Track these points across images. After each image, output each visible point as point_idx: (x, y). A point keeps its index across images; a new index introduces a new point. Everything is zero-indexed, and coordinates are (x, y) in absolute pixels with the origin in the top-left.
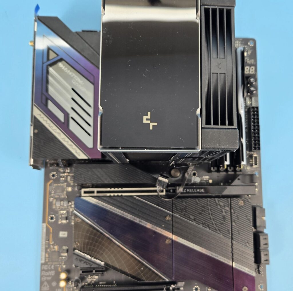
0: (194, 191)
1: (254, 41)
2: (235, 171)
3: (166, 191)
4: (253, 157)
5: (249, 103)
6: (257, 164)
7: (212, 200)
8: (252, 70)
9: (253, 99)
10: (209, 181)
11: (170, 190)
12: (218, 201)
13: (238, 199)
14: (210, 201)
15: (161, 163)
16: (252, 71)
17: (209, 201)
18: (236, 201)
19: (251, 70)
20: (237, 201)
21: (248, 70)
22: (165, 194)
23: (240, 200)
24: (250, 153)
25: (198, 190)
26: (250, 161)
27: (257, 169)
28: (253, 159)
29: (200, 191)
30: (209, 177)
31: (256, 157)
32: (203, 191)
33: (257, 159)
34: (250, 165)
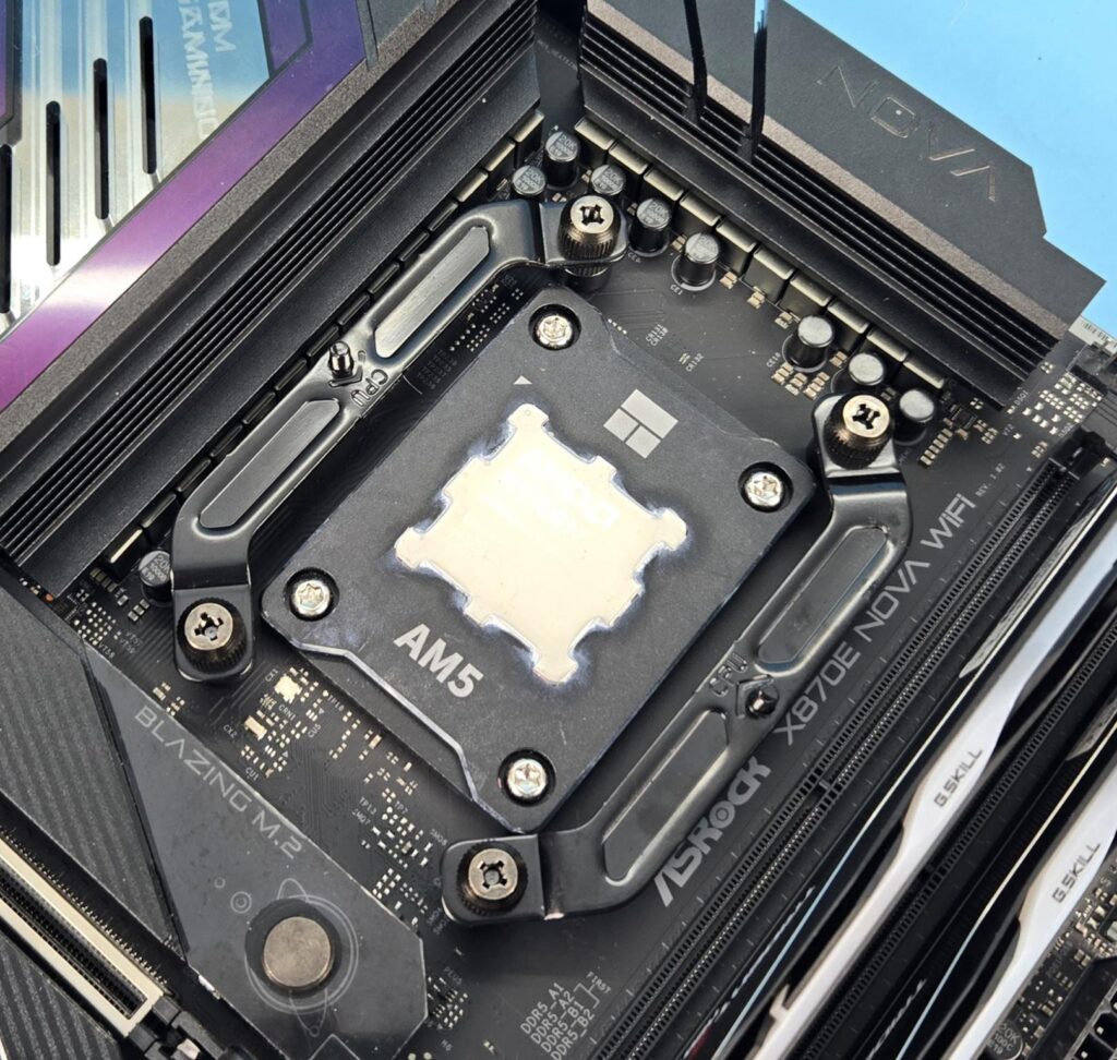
11: (181, 1035)
15: (272, 819)
22: (126, 1034)
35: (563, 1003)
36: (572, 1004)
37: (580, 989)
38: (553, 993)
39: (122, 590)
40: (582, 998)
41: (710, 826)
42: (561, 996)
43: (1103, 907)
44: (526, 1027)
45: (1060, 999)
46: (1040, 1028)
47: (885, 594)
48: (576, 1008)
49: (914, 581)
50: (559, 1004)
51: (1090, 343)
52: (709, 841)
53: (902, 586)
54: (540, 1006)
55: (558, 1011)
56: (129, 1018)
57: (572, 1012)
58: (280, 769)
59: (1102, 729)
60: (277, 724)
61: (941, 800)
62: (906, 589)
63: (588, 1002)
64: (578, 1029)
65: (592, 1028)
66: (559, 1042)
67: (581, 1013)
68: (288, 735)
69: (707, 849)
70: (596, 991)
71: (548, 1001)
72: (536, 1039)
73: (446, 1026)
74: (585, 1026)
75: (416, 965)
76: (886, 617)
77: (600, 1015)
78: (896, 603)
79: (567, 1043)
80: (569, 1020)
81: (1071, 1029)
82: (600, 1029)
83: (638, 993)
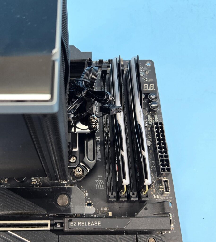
0: (87, 224)
1: (152, 62)
2: (139, 196)
3: (51, 225)
4: (163, 182)
5: (151, 121)
6: (169, 191)
7: (112, 238)
9: (156, 116)
10: (108, 214)
11: (56, 223)
12: (120, 238)
13: (148, 237)
14: (109, 238)
15: (46, 189)
17: (107, 239)
18: (145, 240)
19: (151, 87)
20: (147, 239)
21: (147, 87)
22: (49, 229)
23: (150, 238)
24: (159, 178)
25: (93, 223)
26: (160, 188)
27: (170, 198)
28: (164, 184)
29: (95, 224)
30: (108, 209)
31: (166, 181)
32: (99, 225)
33: (167, 183)
34: (160, 193)
35: (98, 182)
36: (99, 181)
37: (99, 179)
38: (96, 182)
39: (1, 180)
41: (98, 148)
42: (97, 181)
43: (146, 122)
44: (96, 188)
45: (150, 135)
46: (151, 140)
47: (95, 107)
49: (98, 103)
50: (98, 183)
51: (95, 63)
52: (99, 150)
53: (97, 105)
56: (48, 227)
57: (100, 182)
58: (41, 185)
59: (131, 100)
60: (36, 180)
61: (121, 117)
62: (98, 105)
63: (101, 179)
64: (102, 183)
65: (104, 182)
68: (39, 180)
69: (100, 151)
70: (101, 177)
71: (96, 183)
72: (99, 188)
73: (87, 197)
75: (78, 190)
76: (98, 110)
77: (103, 180)
78: (98, 107)
79: (102, 186)
80: (100, 183)
81: (154, 137)
82: (105, 181)
83: (106, 173)
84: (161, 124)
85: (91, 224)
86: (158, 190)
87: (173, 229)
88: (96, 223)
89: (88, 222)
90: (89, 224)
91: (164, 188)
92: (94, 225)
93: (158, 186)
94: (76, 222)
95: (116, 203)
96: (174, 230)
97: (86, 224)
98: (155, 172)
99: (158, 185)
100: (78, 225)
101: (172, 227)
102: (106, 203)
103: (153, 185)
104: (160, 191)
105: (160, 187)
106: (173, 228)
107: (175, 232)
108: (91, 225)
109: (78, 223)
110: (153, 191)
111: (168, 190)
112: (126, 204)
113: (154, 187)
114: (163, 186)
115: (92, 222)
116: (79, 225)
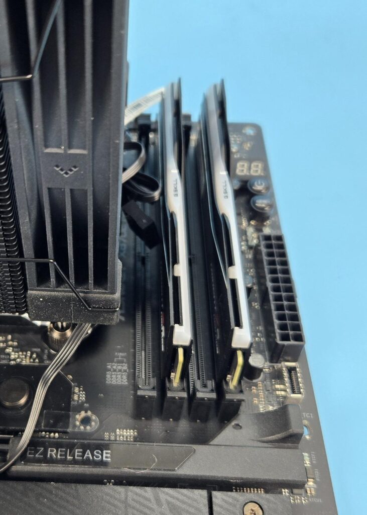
0: (72, 454)
4: (285, 372)
6: (302, 390)
8: (255, 169)
16: (257, 171)
19: (253, 169)
21: (245, 169)
23: (247, 503)
24: (274, 367)
25: (88, 454)
26: (278, 390)
27: (304, 413)
28: (287, 379)
29: (94, 457)
30: (136, 433)
31: (293, 370)
32: (104, 459)
33: (296, 374)
34: (277, 401)
35: (114, 367)
36: (117, 366)
37: (117, 360)
38: (109, 367)
40: (119, 362)
42: (112, 366)
43: (243, 242)
44: (108, 382)
45: (252, 270)
48: (119, 365)
54: (108, 373)
55: (115, 371)
57: (119, 368)
61: (176, 196)
63: (122, 362)
64: (125, 371)
65: (129, 368)
66: (122, 378)
67: (122, 366)
70: (122, 357)
71: (110, 370)
72: (114, 382)
73: (82, 400)
74: (126, 368)
77: (128, 362)
79: (125, 377)
80: (120, 371)
82: (131, 366)
83: (135, 348)
84: (280, 238)
85: (83, 456)
86: (272, 393)
87: (313, 492)
88: (98, 453)
89: (77, 450)
90: (78, 456)
91: (288, 390)
92: (91, 458)
93: (272, 385)
94: (42, 449)
95: (157, 419)
96: (317, 496)
97: (69, 456)
98: (265, 352)
99: (271, 382)
100: (49, 456)
101: (310, 488)
102: (130, 418)
103: (260, 381)
104: (278, 397)
105: (278, 386)
106: (312, 489)
107: (319, 501)
108: (85, 458)
109: (49, 451)
110: (257, 396)
111: (299, 388)
112: (185, 423)
113: (260, 387)
114: (285, 385)
115: (88, 451)
116: (51, 455)
